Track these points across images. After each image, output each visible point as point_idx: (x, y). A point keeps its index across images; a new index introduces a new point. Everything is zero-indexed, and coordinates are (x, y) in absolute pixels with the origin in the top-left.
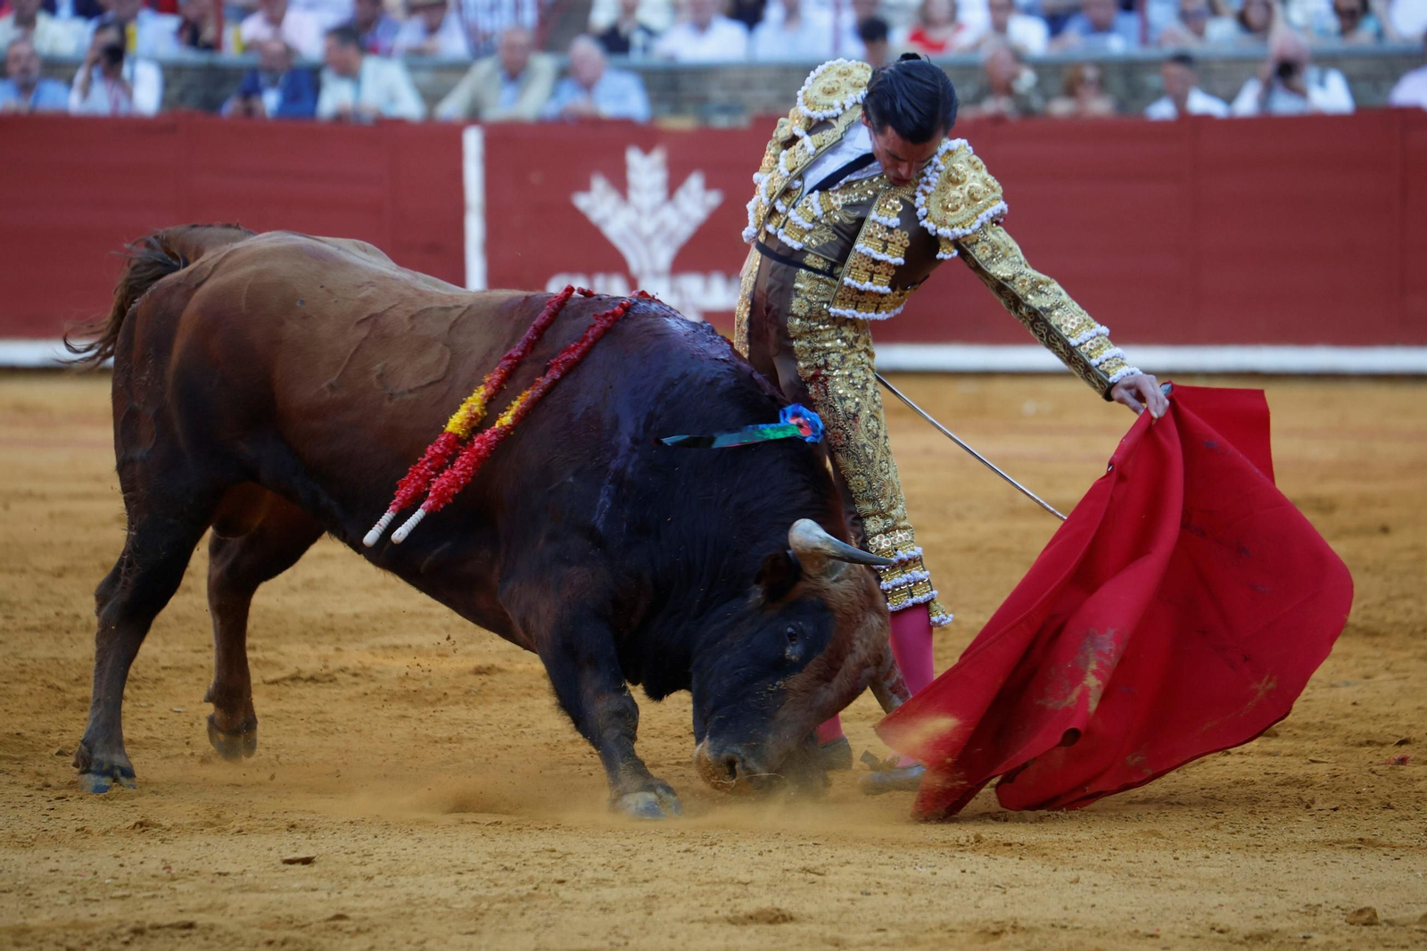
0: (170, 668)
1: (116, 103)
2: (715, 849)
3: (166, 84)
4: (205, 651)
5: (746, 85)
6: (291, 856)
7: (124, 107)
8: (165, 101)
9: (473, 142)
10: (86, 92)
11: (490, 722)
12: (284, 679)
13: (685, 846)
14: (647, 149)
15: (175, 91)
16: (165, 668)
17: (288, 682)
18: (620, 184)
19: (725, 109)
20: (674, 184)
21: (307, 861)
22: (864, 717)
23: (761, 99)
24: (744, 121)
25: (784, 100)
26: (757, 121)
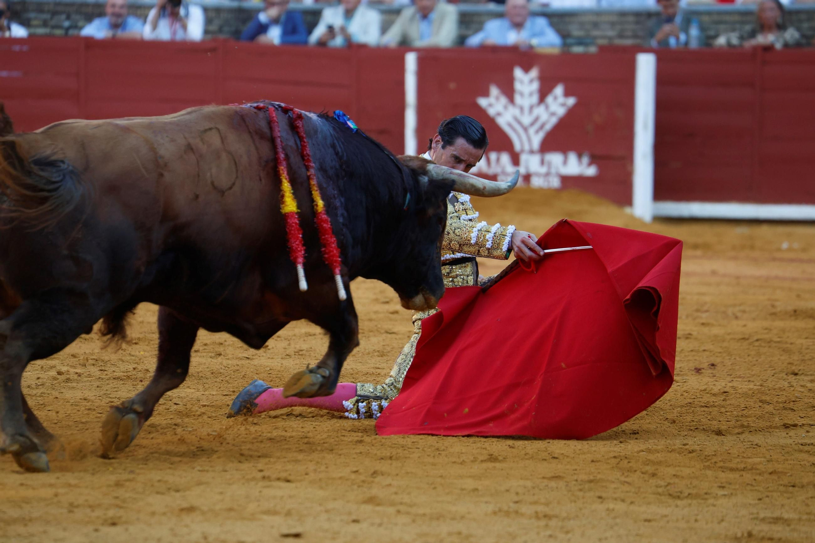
0: (208, 406)
1: (174, 33)
2: (570, 535)
4: (230, 395)
5: (596, 25)
6: (286, 531)
7: (180, 36)
9: (411, 60)
10: (155, 26)
11: (418, 447)
12: (282, 415)
13: (549, 533)
14: (526, 69)
16: (204, 406)
17: (285, 417)
18: (509, 92)
19: (580, 43)
20: (544, 93)
21: (297, 536)
22: (670, 450)
23: (606, 34)
24: (593, 49)
25: (621, 36)
26: (602, 49)
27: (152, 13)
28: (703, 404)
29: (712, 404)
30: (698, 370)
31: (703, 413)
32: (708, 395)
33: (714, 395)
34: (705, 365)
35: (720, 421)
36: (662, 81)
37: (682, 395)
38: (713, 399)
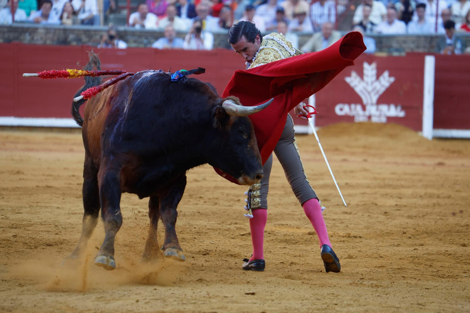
0: (210, 229)
1: (198, 46)
2: (388, 296)
3: (215, 40)
4: (221, 224)
5: (405, 42)
6: (248, 292)
7: (201, 48)
8: (214, 45)
10: (189, 42)
11: (313, 251)
12: (246, 234)
13: (377, 294)
14: (370, 63)
15: (217, 42)
16: (208, 229)
17: (248, 235)
18: (361, 74)
19: (397, 50)
20: (378, 75)
21: (253, 294)
22: (439, 254)
23: (410, 47)
24: (403, 54)
25: (418, 47)
26: (408, 54)
27: (187, 37)
28: (456, 231)
29: (460, 231)
30: (454, 214)
31: (456, 235)
32: (459, 226)
33: (462, 226)
34: (458, 211)
35: (464, 240)
36: (438, 70)
37: (445, 226)
38: (461, 228)
